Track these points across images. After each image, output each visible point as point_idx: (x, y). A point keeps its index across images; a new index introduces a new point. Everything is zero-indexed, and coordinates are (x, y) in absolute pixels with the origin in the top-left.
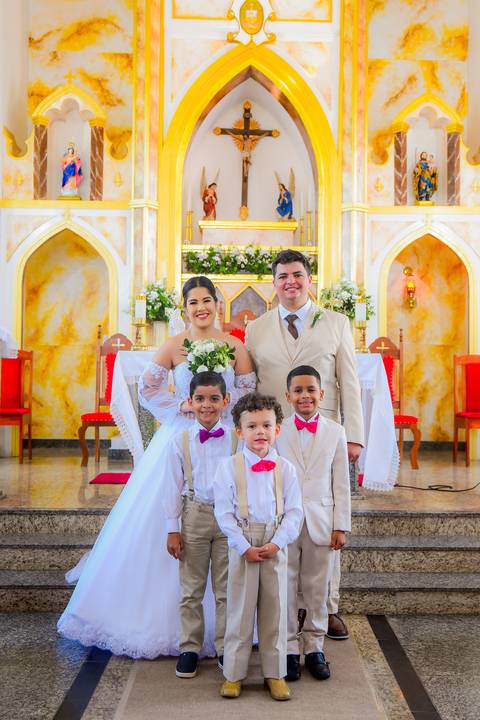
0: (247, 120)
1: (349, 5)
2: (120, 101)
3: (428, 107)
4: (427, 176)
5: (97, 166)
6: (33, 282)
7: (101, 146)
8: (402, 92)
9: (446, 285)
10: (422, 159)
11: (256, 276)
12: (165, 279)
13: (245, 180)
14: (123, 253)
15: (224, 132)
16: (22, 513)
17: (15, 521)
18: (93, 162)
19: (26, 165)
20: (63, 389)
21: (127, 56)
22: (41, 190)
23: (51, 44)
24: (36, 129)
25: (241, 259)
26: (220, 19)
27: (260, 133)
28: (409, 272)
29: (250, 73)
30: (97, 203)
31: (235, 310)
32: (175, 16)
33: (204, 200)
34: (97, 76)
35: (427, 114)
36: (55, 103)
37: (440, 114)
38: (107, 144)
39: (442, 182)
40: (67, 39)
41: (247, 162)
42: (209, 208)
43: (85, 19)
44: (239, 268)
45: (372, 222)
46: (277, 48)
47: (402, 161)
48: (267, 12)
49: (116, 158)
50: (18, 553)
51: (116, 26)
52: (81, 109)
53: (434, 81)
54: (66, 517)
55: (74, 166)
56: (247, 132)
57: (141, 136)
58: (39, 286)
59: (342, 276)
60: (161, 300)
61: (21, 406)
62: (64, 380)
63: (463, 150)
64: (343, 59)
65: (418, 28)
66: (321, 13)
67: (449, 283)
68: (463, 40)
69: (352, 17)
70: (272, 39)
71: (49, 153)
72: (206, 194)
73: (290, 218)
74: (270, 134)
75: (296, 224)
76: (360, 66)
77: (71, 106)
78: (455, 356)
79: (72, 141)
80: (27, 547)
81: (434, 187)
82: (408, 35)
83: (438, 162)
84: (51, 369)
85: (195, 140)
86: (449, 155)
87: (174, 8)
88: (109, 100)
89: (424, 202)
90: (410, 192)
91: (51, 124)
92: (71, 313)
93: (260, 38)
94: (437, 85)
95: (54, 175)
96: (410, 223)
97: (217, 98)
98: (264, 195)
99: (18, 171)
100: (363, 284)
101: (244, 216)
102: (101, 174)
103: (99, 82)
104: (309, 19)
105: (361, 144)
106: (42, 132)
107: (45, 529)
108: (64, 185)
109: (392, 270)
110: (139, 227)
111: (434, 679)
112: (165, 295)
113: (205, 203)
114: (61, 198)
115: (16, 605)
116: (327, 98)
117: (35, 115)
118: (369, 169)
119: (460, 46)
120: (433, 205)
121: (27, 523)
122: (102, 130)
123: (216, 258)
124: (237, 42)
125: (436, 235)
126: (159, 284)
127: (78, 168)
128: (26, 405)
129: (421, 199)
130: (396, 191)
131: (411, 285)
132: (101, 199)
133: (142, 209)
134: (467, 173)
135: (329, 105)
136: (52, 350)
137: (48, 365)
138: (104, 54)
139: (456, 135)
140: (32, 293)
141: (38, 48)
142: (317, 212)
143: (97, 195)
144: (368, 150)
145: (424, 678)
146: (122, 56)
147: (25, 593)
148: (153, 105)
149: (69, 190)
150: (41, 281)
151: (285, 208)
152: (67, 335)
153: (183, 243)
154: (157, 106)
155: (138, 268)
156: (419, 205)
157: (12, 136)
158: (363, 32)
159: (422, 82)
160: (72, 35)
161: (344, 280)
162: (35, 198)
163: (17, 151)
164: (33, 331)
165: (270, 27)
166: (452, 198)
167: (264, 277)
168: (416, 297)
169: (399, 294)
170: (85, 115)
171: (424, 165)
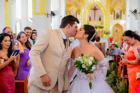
4: (118, 16)
7: (77, 13)
15: (92, 9)
24: (69, 12)
27: (97, 9)
28: (117, 27)
36: (71, 8)
41: (95, 13)
42: (90, 20)
45: (111, 22)
47: (115, 14)
49: (79, 15)
56: (95, 9)
57: (82, 12)
63: (122, 12)
75: (101, 22)
81: (119, 17)
86: (120, 13)
88: (77, 5)
96: (115, 22)
98: (97, 18)
101: (95, 21)
105: (109, 12)
109: (114, 27)
117: (69, 10)
118: (110, 15)
120: (119, 19)
122: (77, 11)
125: (118, 23)
129: (117, 18)
131: (117, 29)
134: (123, 15)
163: (67, 14)
166: (121, 18)
167: (97, 29)
168: (117, 31)
169: (115, 30)
170: (75, 9)
171: (117, 14)
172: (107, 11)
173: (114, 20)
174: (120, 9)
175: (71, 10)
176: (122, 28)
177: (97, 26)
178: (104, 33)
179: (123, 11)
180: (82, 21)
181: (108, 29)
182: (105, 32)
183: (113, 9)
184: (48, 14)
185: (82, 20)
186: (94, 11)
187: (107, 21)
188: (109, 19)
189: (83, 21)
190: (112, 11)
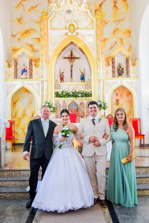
0: (72, 55)
1: (98, 25)
2: (37, 51)
3: (120, 51)
4: (121, 69)
5: (31, 69)
6: (14, 100)
7: (32, 64)
8: (113, 46)
9: (127, 98)
10: (119, 65)
11: (75, 98)
12: (50, 100)
13: (71, 71)
14: (38, 93)
15: (65, 58)
16: (12, 170)
17: (10, 173)
18: (30, 69)
19: (12, 70)
20: (23, 129)
21: (39, 39)
22: (16, 77)
23: (18, 36)
24: (14, 60)
25: (71, 93)
26: (63, 29)
27: (75, 58)
29: (72, 43)
30: (31, 79)
31: (70, 107)
32: (51, 29)
33: (60, 77)
34: (30, 44)
35: (120, 52)
36: (19, 53)
37: (124, 53)
39: (125, 71)
40: (22, 35)
41: (72, 66)
42: (62, 79)
43: (27, 30)
44: (70, 96)
45: (106, 82)
46: (79, 36)
47: (114, 66)
48: (76, 27)
49: (36, 67)
50: (11, 182)
51: (35, 31)
52: (26, 54)
53: (122, 43)
54: (24, 171)
56: (72, 58)
57: (43, 61)
58: (16, 102)
59: (99, 98)
61: (12, 136)
62: (23, 127)
64: (97, 39)
65: (117, 29)
66: (91, 27)
67: (128, 97)
68: (129, 32)
69: (99, 28)
70: (77, 34)
71: (18, 66)
72: (61, 75)
73: (84, 81)
74: (78, 58)
75: (86, 83)
76: (102, 41)
77: (23, 53)
78: (130, 119)
79: (24, 63)
80: (13, 181)
81: (123, 72)
82: (114, 31)
83: (124, 66)
84: (20, 124)
85: (58, 61)
86: (126, 64)
87: (51, 27)
88: (34, 51)
89: (120, 76)
90: (116, 74)
91: (18, 58)
92: (25, 109)
93: (74, 34)
94: (123, 44)
95: (19, 72)
96: (116, 82)
97: (63, 50)
98: (77, 75)
99: (10, 72)
100: (104, 100)
101: (72, 81)
102: (32, 71)
103: (31, 46)
104: (87, 28)
105: (103, 61)
106: (16, 61)
107: (18, 175)
108: (22, 75)
110: (43, 86)
111: (121, 218)
112: (50, 104)
113: (61, 78)
114: (22, 78)
115: (11, 197)
116: (93, 49)
117: (14, 56)
118: (105, 68)
119: (128, 34)
120: (123, 77)
121: (13, 173)
122: (32, 60)
123: (64, 93)
124: (68, 35)
125: (123, 85)
126: (48, 101)
127: (26, 70)
128: (13, 135)
129: (119, 76)
130: (112, 74)
131: (118, 98)
132: (32, 78)
133: (43, 81)
134: (131, 68)
135: (94, 51)
136: (20, 119)
137: (19, 123)
138: (32, 38)
139: (128, 58)
140: (14, 103)
141: (15, 37)
142: (91, 80)
143: (31, 77)
144: (104, 63)
145: (119, 218)
146: (37, 38)
147: (13, 194)
148: (46, 53)
149: (23, 76)
150: (17, 100)
151: (83, 78)
152: (24, 115)
153: (55, 89)
154: (47, 53)
155: (42, 97)
156: (119, 77)
157: (8, 62)
158: (102, 32)
159: (119, 43)
160: (24, 34)
161: (99, 99)
162: (14, 79)
163: (9, 66)
164: (15, 114)
165: (77, 31)
166: (128, 75)
167: (77, 98)
168: (119, 102)
169: (114, 101)
170: (27, 56)
172: (98, 59)
173: (114, 78)
176: (129, 94)
177: (77, 91)
185: (42, 77)
187: (99, 81)
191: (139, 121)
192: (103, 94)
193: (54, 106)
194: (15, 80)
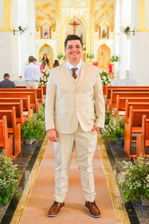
0: (75, 22)
1: (91, 5)
2: (53, 19)
3: (104, 22)
4: (104, 34)
5: (50, 33)
8: (102, 16)
13: (74, 33)
14: (55, 47)
15: (71, 24)
19: (39, 33)
21: (54, 11)
22: (42, 37)
23: (40, 8)
24: (41, 27)
27: (77, 24)
28: (103, 49)
30: (50, 39)
36: (43, 22)
37: (106, 23)
38: (52, 29)
39: (107, 35)
40: (43, 7)
41: (75, 30)
47: (100, 31)
49: (53, 31)
51: (52, 5)
55: (46, 33)
56: (75, 24)
60: (62, 56)
63: (110, 29)
64: (90, 15)
65: (105, 4)
66: (87, 6)
69: (92, 7)
71: (43, 31)
74: (79, 24)
77: (46, 23)
79: (46, 28)
81: (105, 35)
83: (106, 31)
86: (108, 30)
87: (63, 6)
88: (51, 19)
89: (104, 38)
90: (101, 36)
94: (108, 15)
96: (101, 42)
103: (49, 15)
104: (85, 7)
105: (93, 29)
109: (99, 48)
110: (58, 43)
114: (45, 38)
116: (88, 21)
118: (95, 33)
119: (112, 7)
120: (105, 38)
122: (51, 27)
125: (105, 44)
126: (61, 53)
130: (99, 37)
131: (103, 51)
134: (111, 33)
138: (50, 10)
139: (109, 27)
144: (94, 30)
149: (46, 37)
155: (58, 50)
156: (103, 39)
159: (105, 15)
163: (38, 30)
166: (108, 38)
168: (103, 53)
169: (101, 53)
170: (48, 24)
171: (104, 32)
172: (91, 27)
173: (99, 40)
174: (107, 25)
175: (43, 24)
176: (109, 49)
178: (86, 56)
179: (111, 27)
180: (58, 40)
181: (92, 51)
182: (88, 56)
183: (98, 24)
184: (14, 31)
185: (57, 38)
186: (74, 27)
187: (91, 41)
188: (93, 38)
189: (60, 41)
190: (98, 27)
191: (112, 66)
192: (93, 49)
193: (64, 55)
194: (41, 39)
